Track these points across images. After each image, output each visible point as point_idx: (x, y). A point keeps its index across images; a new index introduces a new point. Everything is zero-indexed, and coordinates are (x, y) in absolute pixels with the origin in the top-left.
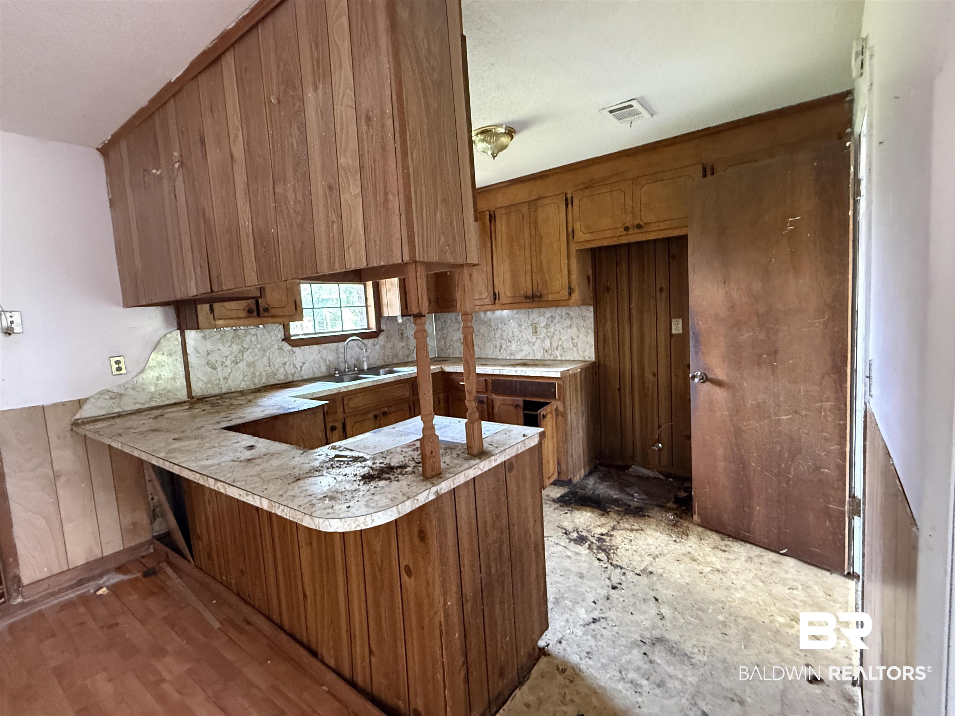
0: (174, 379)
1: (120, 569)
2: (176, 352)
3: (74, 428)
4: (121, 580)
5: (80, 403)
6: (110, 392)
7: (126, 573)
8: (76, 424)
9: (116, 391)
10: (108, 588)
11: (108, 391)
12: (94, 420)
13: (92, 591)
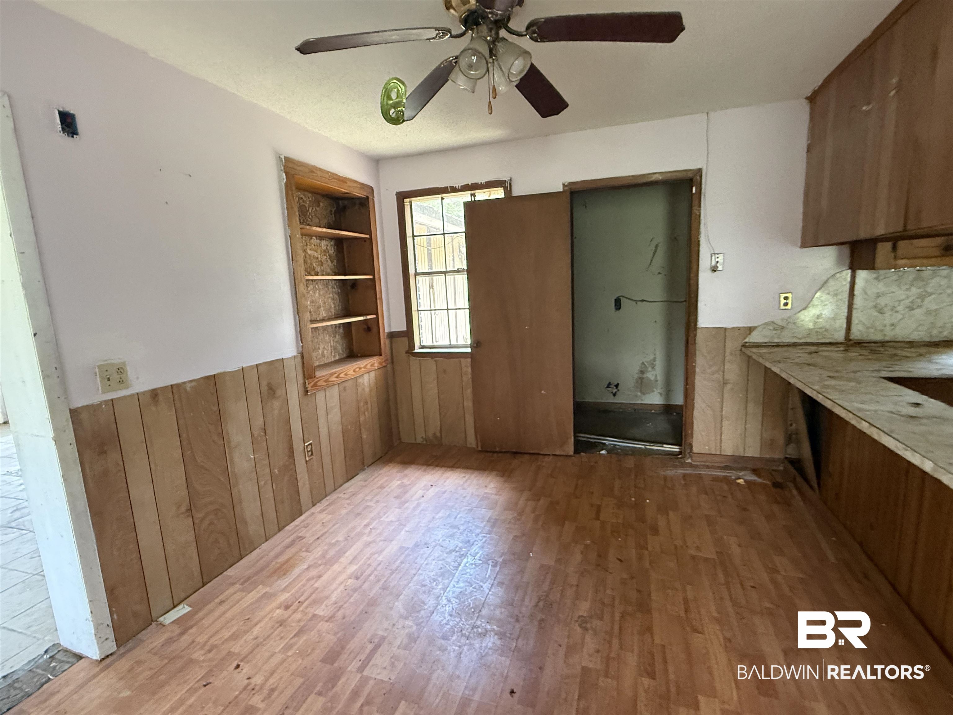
0: (834, 319)
1: (755, 471)
2: (842, 292)
3: (743, 349)
4: (755, 480)
5: (751, 330)
6: (775, 323)
7: (759, 476)
8: (744, 346)
9: (780, 324)
10: (746, 481)
11: (773, 322)
12: (758, 346)
13: (733, 478)
